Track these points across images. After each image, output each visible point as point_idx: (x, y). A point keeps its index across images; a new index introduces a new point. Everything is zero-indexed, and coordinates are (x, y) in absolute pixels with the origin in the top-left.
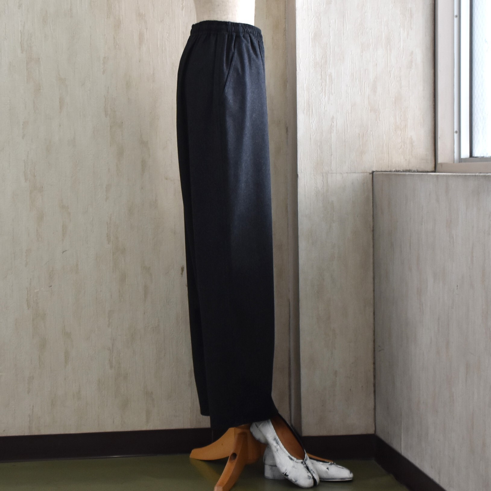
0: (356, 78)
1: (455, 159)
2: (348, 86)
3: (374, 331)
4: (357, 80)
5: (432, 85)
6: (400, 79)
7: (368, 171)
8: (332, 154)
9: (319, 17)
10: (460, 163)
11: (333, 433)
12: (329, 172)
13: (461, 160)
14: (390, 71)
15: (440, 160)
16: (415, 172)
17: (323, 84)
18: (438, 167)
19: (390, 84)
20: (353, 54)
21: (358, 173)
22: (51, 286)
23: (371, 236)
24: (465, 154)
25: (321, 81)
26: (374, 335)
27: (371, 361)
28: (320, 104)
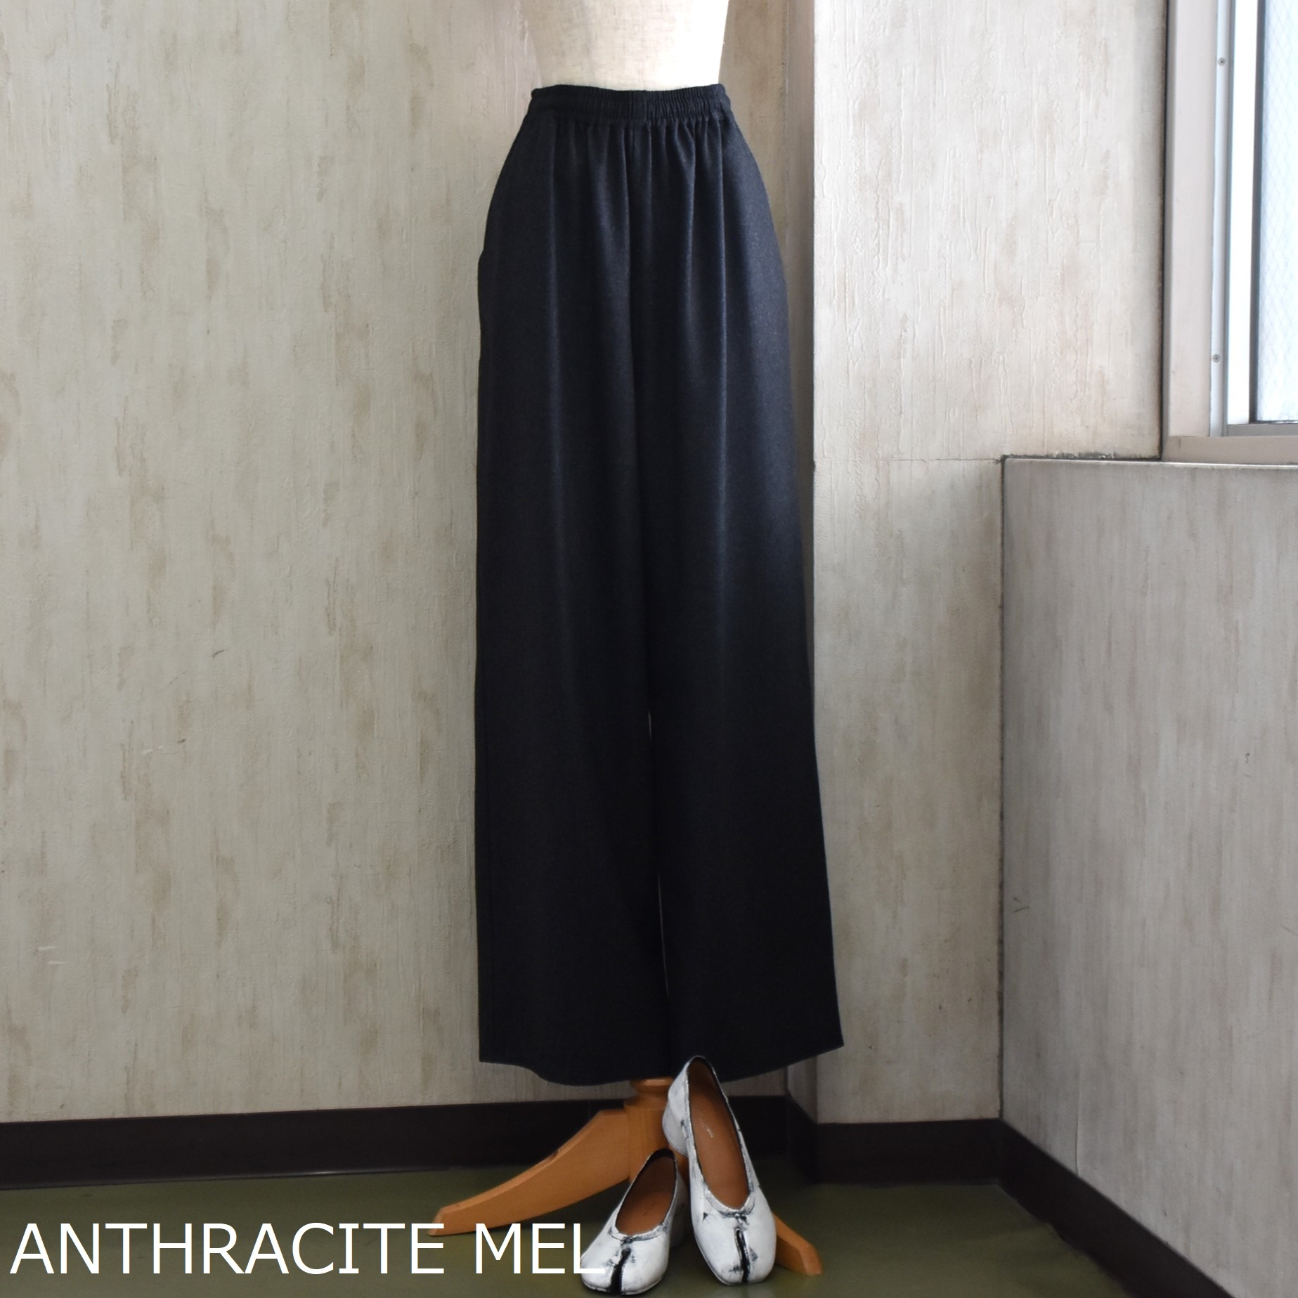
0: (964, 217)
1: (1212, 427)
2: (944, 237)
3: (1002, 860)
4: (967, 223)
5: (1157, 237)
6: (1077, 221)
7: (992, 456)
8: (901, 413)
9: (873, 59)
10: (1225, 438)
11: (896, 1117)
12: (892, 457)
13: (1227, 429)
14: (1050, 201)
15: (1175, 428)
16: (1111, 459)
17: (881, 231)
18: (1170, 448)
19: (1050, 233)
20: (957, 155)
21: (967, 459)
22: (183, 741)
23: (997, 619)
24: (1238, 413)
25: (876, 225)
26: (1001, 869)
27: (993, 935)
28: (874, 284)
